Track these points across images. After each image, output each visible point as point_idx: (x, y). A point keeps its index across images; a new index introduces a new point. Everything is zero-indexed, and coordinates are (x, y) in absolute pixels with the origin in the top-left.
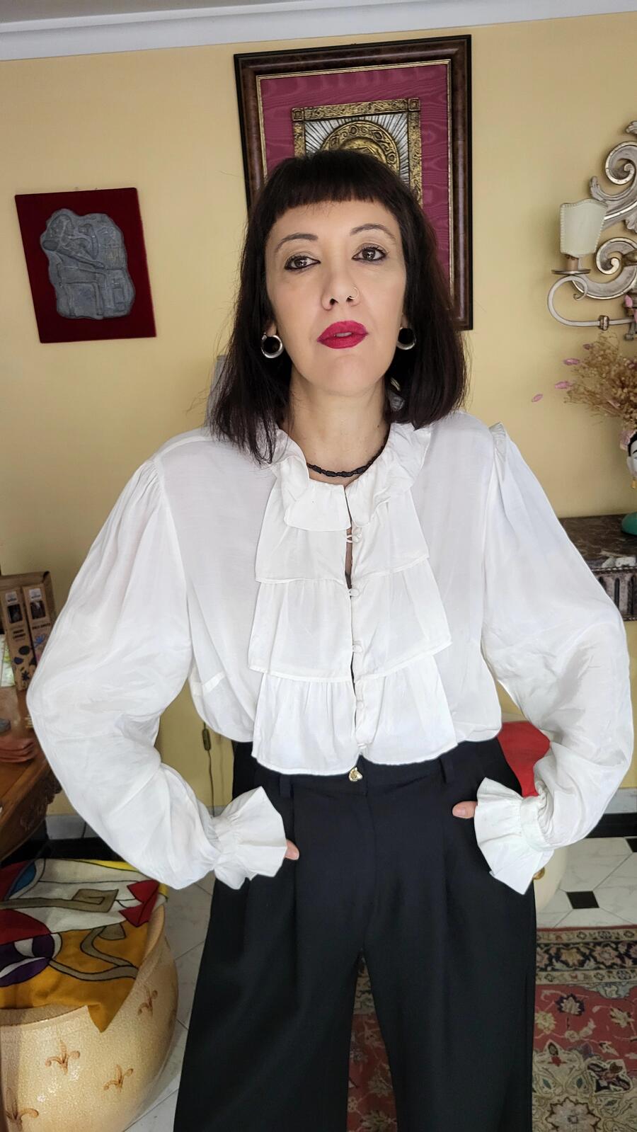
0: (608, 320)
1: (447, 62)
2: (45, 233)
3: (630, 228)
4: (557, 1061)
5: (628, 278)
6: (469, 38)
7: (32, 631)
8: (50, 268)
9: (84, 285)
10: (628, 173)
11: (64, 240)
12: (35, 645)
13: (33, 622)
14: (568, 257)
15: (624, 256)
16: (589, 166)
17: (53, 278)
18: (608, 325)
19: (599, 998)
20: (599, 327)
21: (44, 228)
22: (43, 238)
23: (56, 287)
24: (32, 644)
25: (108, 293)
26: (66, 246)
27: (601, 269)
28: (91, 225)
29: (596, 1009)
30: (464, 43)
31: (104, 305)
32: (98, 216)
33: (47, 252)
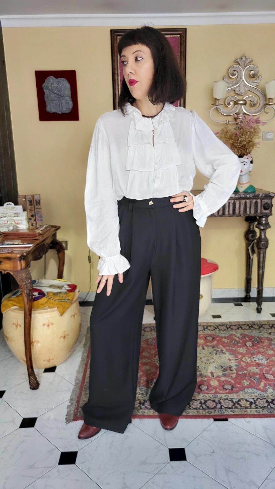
0: (229, 121)
1: (179, 36)
2: (44, 84)
3: (236, 92)
4: (204, 349)
5: (236, 109)
6: (186, 29)
7: (36, 210)
8: (45, 95)
9: (56, 102)
10: (236, 74)
11: (50, 86)
12: (36, 214)
13: (36, 207)
14: (216, 99)
15: (235, 102)
16: (223, 72)
17: (46, 99)
18: (229, 123)
19: (218, 336)
20: (226, 123)
21: (44, 82)
22: (43, 85)
23: (47, 102)
24: (35, 214)
25: (64, 104)
26: (51, 88)
27: (227, 105)
28: (60, 82)
29: (218, 339)
30: (184, 30)
31: (62, 109)
32: (62, 79)
33: (45, 90)
